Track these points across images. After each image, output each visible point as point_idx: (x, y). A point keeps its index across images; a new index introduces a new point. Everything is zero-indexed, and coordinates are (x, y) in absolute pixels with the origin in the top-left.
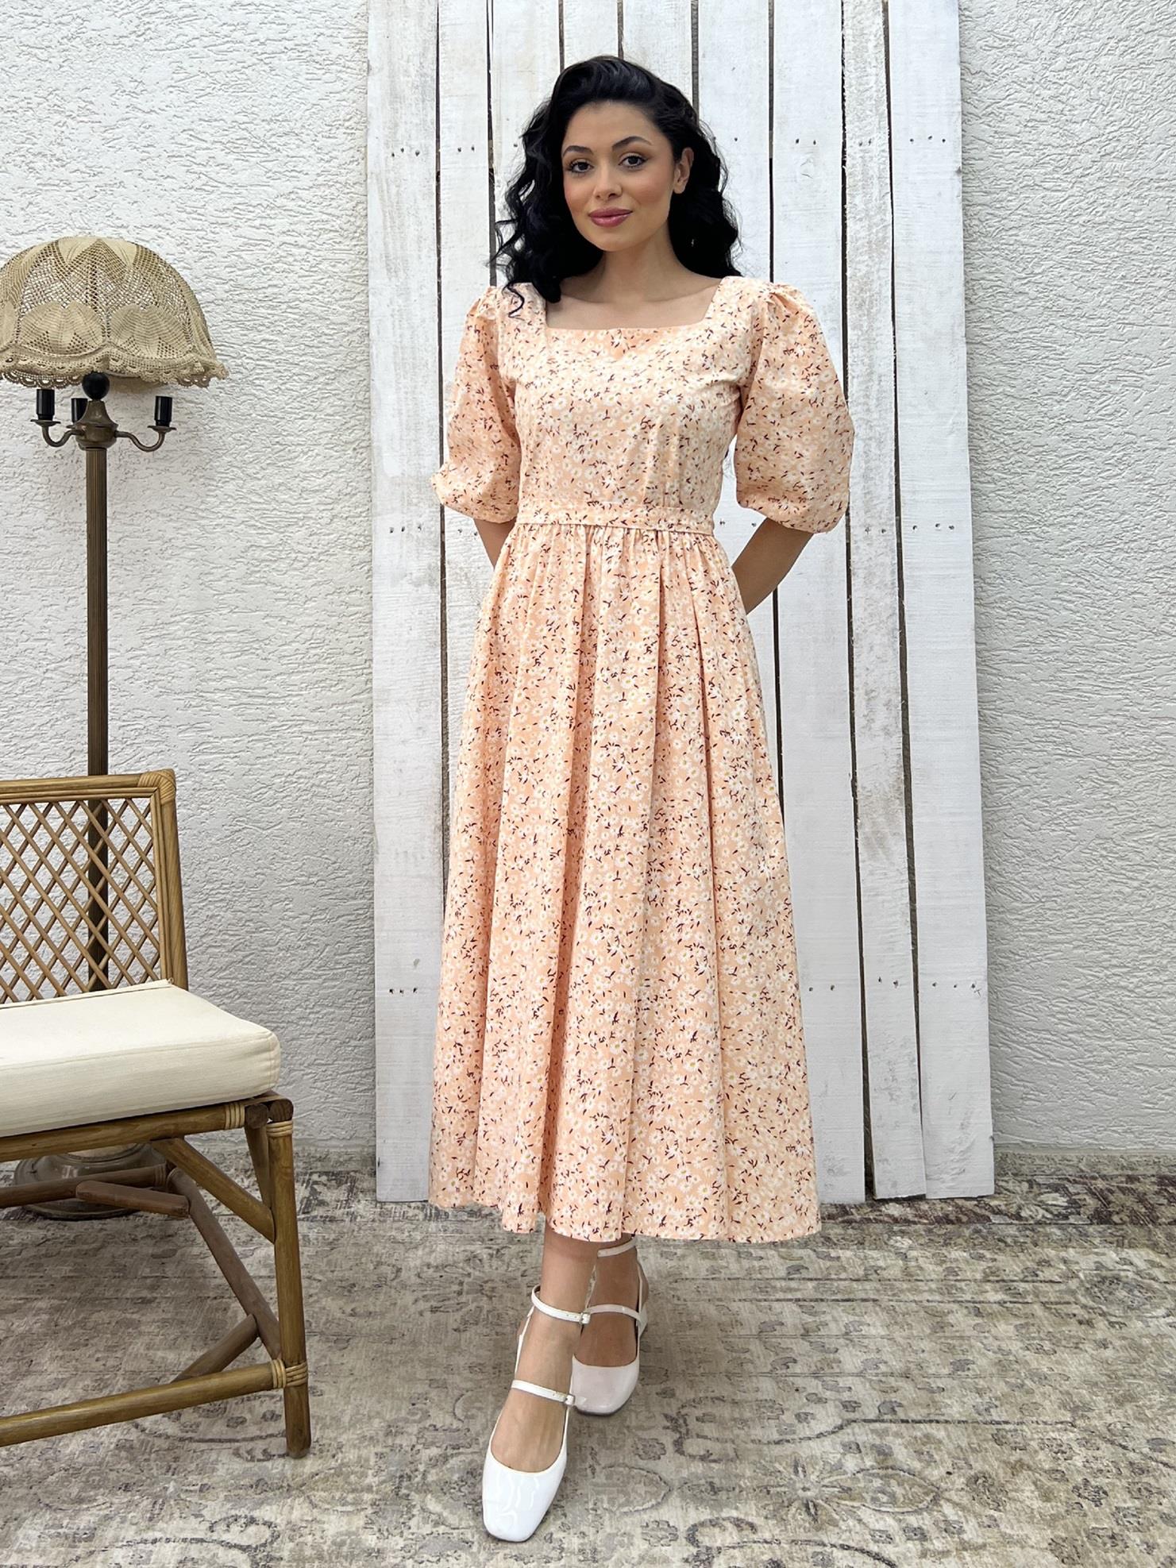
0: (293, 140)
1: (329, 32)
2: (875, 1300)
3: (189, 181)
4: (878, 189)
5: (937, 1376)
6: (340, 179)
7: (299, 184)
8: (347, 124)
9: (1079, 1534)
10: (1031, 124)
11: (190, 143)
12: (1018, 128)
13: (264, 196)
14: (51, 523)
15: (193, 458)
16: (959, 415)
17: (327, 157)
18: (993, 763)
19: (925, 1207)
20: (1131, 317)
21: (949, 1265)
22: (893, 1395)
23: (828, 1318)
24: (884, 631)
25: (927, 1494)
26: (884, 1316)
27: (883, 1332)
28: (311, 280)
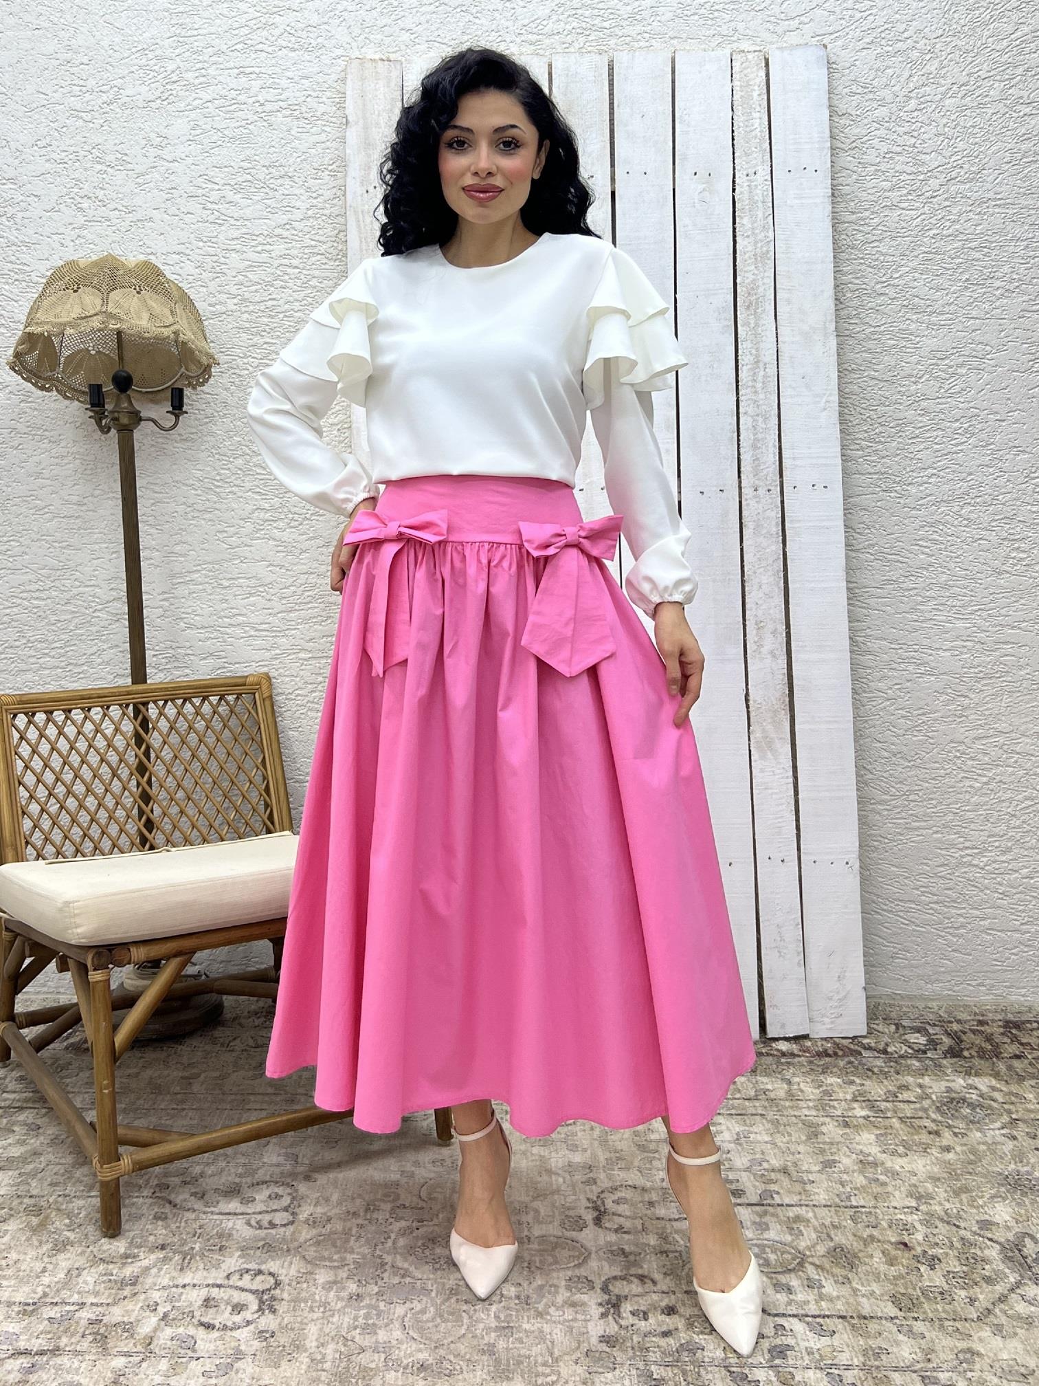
0: (287, 181)
1: (315, 94)
2: (761, 1115)
3: (204, 216)
4: (761, 212)
5: (809, 1172)
6: (327, 212)
7: (293, 217)
8: (330, 168)
9: (914, 1289)
10: (889, 156)
11: (205, 186)
12: (878, 159)
13: (265, 227)
14: (97, 492)
15: (209, 438)
16: (830, 395)
17: (314, 195)
18: (864, 680)
19: (808, 1044)
20: (974, 313)
21: (825, 1088)
22: (772, 1185)
23: (723, 1127)
24: (770, 573)
25: (794, 1259)
26: (769, 1126)
27: (767, 1138)
28: (302, 294)
